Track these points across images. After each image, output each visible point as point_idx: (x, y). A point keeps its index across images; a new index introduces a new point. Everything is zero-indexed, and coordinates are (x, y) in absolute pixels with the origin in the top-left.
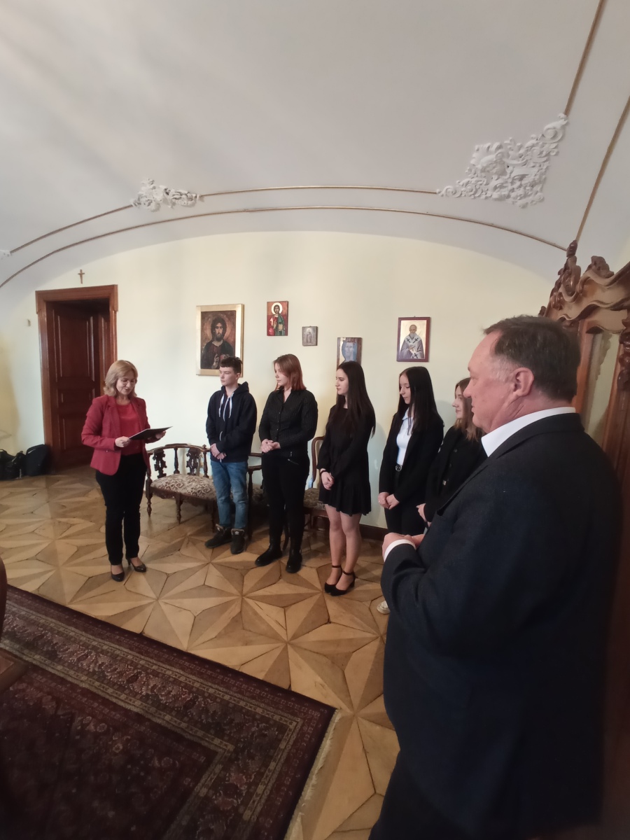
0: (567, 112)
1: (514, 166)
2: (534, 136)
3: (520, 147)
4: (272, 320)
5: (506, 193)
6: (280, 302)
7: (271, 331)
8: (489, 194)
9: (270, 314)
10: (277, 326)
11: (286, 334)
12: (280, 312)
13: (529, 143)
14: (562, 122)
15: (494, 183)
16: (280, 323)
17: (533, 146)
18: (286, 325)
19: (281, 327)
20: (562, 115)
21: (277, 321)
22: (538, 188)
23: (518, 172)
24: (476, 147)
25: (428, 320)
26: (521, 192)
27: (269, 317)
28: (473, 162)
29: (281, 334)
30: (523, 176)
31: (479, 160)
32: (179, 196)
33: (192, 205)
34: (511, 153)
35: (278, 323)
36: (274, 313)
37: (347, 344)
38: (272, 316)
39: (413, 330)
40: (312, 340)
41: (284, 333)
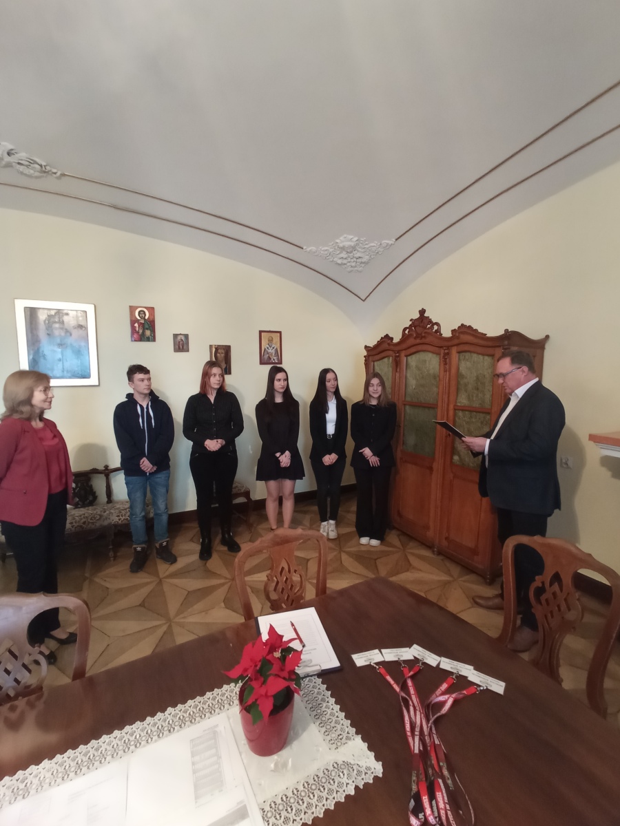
0: (396, 240)
1: (358, 251)
2: (376, 242)
3: (366, 244)
4: (136, 325)
5: (346, 262)
6: (145, 308)
7: (135, 336)
8: (335, 259)
9: (133, 318)
10: (143, 332)
11: (154, 340)
12: (146, 318)
13: (372, 244)
14: (392, 243)
15: (342, 255)
16: (147, 329)
17: (375, 246)
18: (153, 331)
19: (148, 333)
20: (394, 240)
21: (143, 327)
22: (363, 265)
23: (358, 255)
24: (345, 236)
25: (280, 332)
26: (353, 264)
27: (133, 321)
28: (338, 241)
29: (148, 340)
30: (360, 257)
31: (342, 242)
32: (27, 163)
33: (37, 177)
34: (360, 245)
35: (144, 329)
36: (139, 318)
37: (219, 351)
38: (137, 321)
39: (271, 340)
40: (185, 347)
41: (152, 339)
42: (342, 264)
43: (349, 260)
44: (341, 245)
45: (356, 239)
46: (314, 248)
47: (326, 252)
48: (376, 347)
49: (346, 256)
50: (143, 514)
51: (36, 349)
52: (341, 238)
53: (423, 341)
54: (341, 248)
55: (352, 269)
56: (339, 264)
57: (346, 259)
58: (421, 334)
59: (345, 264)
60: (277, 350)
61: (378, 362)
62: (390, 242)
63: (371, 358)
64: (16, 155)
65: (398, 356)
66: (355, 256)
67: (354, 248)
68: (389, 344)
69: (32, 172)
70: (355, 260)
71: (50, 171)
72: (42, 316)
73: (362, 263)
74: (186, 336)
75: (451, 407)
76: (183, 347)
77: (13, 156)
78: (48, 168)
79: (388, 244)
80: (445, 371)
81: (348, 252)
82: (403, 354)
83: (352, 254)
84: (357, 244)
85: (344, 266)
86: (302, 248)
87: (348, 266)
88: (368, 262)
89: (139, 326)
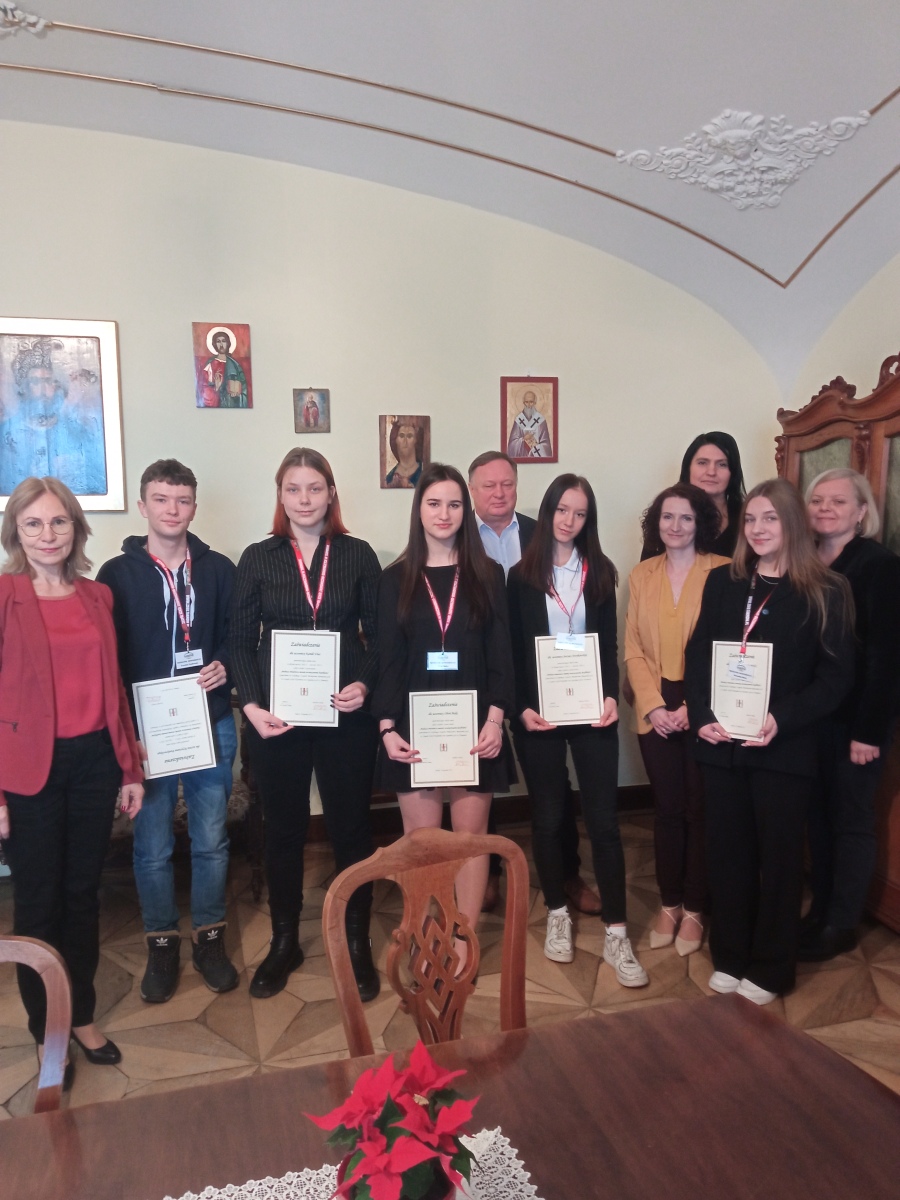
0: (873, 112)
1: (766, 152)
2: (815, 123)
3: (789, 131)
5: (731, 184)
6: (229, 326)
7: (206, 395)
8: (703, 179)
9: (202, 353)
10: (226, 385)
11: (249, 405)
12: (231, 350)
13: (804, 131)
14: (862, 121)
16: (233, 377)
17: (810, 135)
18: (247, 383)
19: (235, 387)
20: (866, 113)
21: (225, 372)
23: (766, 162)
24: (727, 112)
25: (554, 381)
26: (753, 188)
27: (203, 359)
28: (708, 128)
29: (235, 404)
30: (771, 169)
31: (721, 130)
34: (771, 133)
35: (226, 377)
36: (216, 353)
37: (402, 430)
38: (211, 358)
39: (530, 402)
40: (321, 421)
41: (246, 401)
42: (721, 190)
43: (741, 178)
44: (717, 139)
45: (758, 118)
48: (808, 412)
49: (733, 166)
52: (716, 121)
54: (718, 147)
55: (750, 200)
56: (713, 191)
57: (731, 174)
59: (731, 189)
60: (544, 426)
61: (814, 454)
62: (854, 121)
63: (793, 443)
65: (867, 438)
66: (757, 165)
67: (753, 145)
68: (843, 405)
70: (758, 176)
73: (776, 183)
76: (316, 419)
78: (18, 13)
79: (849, 125)
81: (737, 156)
82: (881, 431)
83: (748, 162)
84: (763, 134)
85: (727, 195)
86: (614, 155)
87: (739, 194)
88: (793, 181)
89: (214, 371)
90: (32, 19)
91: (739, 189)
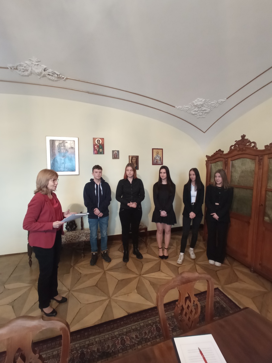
0: (227, 99)
1: (204, 107)
2: (215, 101)
3: (210, 103)
4: (96, 146)
5: (197, 113)
6: (100, 138)
7: (95, 152)
8: (191, 112)
9: (95, 144)
10: (99, 150)
11: (104, 153)
12: (100, 143)
13: (213, 103)
14: (225, 100)
15: (195, 110)
16: (101, 148)
17: (214, 103)
18: (103, 149)
19: (101, 150)
20: (226, 99)
21: (99, 147)
22: (206, 114)
23: (204, 109)
24: (198, 99)
25: (162, 149)
26: (201, 114)
27: (94, 145)
28: (194, 102)
29: (101, 153)
30: (205, 110)
31: (196, 102)
32: (52, 74)
33: (56, 81)
34: (206, 103)
35: (99, 148)
36: (97, 143)
37: (133, 158)
38: (96, 145)
39: (158, 153)
40: (117, 157)
41: (103, 153)
42: (195, 114)
43: (199, 112)
44: (196, 104)
45: (204, 100)
46: (180, 107)
47: (187, 109)
48: (213, 156)
49: (198, 110)
50: (96, 237)
51: (54, 158)
52: (196, 100)
53: (244, 152)
54: (195, 106)
55: (200, 116)
56: (193, 114)
57: (197, 111)
58: (243, 149)
59: (196, 114)
60: (160, 158)
61: (214, 164)
62: (223, 100)
63: (209, 162)
64: (48, 71)
65: (227, 161)
66: (202, 109)
67: (202, 105)
68: (221, 155)
69: (54, 78)
70: (202, 111)
71: (61, 77)
72: (57, 144)
73: (206, 113)
74: (118, 151)
75: (264, 189)
76: (116, 157)
77: (46, 71)
78: (60, 75)
79: (222, 101)
80: (259, 169)
81: (198, 108)
82: (230, 159)
83: (201, 109)
84: (204, 103)
85: (196, 115)
86: (175, 107)
87: (198, 115)
88: (209, 112)
89: (97, 147)
90: (63, 77)
91: (198, 114)
